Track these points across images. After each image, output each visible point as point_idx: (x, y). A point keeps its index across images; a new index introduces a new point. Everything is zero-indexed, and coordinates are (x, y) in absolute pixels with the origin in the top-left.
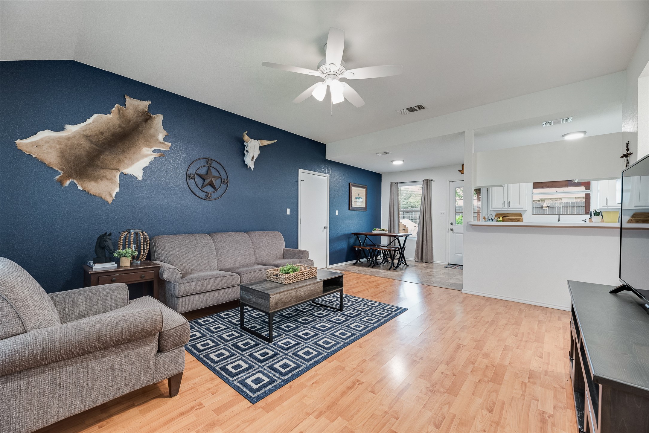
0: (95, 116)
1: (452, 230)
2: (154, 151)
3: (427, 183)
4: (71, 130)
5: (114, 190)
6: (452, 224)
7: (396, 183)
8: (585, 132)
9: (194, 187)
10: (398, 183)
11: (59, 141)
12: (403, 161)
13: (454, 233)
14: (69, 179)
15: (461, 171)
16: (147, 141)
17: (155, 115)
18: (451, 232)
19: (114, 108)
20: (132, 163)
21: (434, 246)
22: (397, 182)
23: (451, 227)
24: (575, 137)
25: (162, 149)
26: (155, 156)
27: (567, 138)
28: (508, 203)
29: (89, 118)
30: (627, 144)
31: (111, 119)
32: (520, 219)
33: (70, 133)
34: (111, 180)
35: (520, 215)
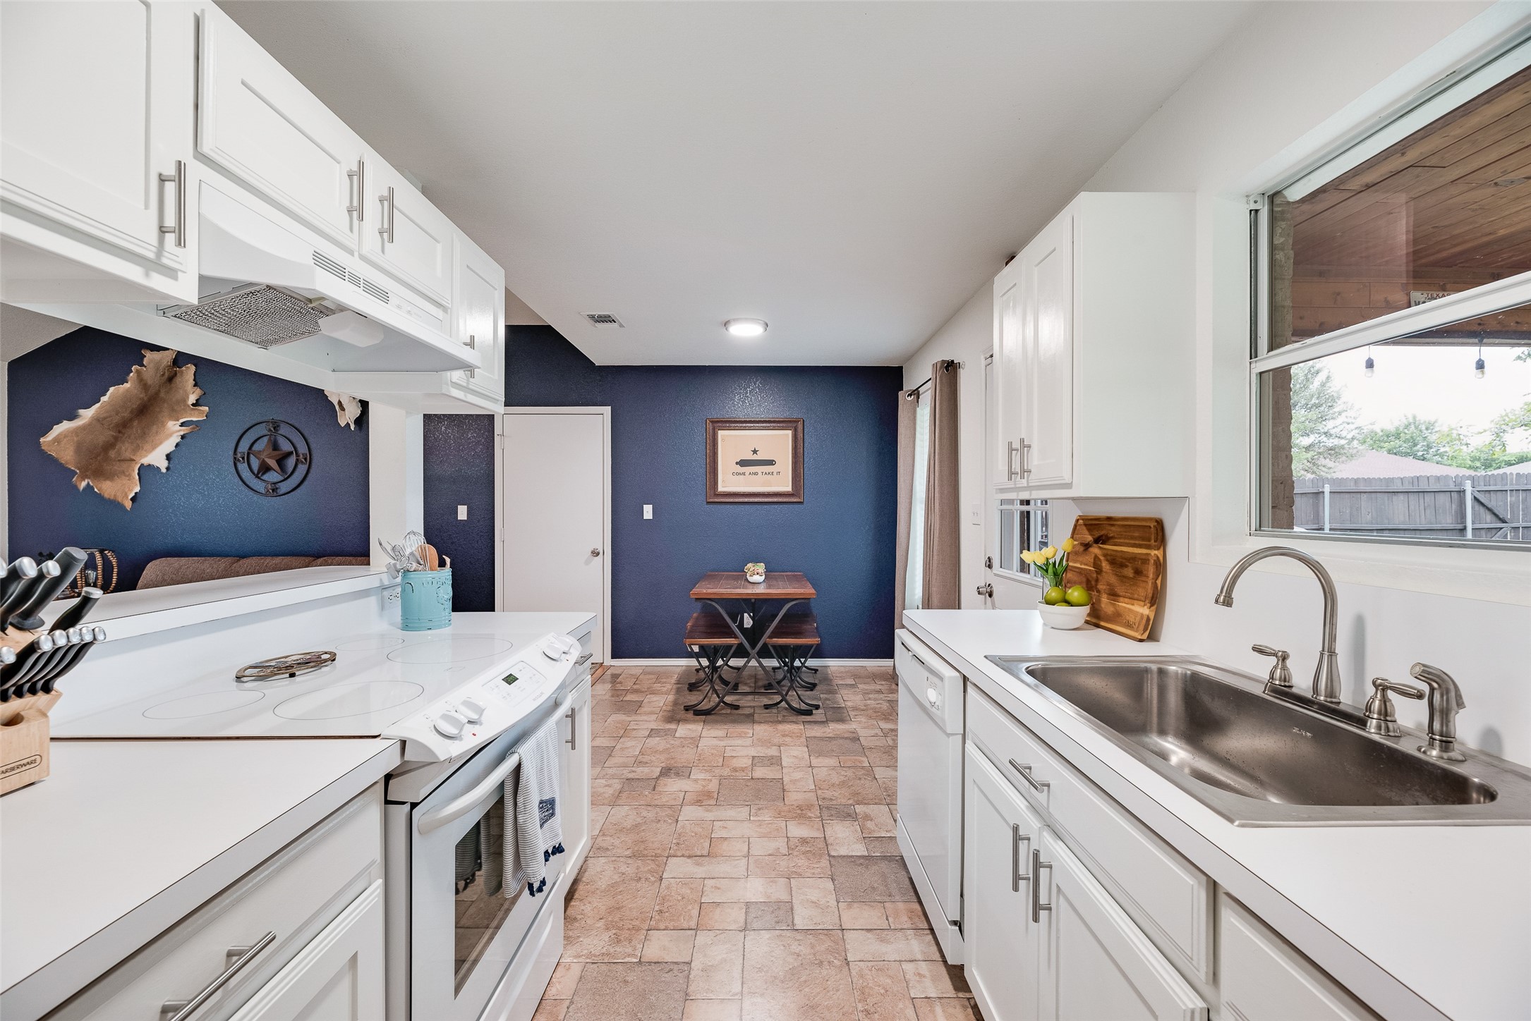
0: (112, 389)
2: (182, 425)
4: (87, 415)
5: (131, 490)
9: (246, 474)
11: (76, 431)
14: (84, 480)
16: (173, 410)
17: (184, 368)
19: (132, 372)
20: (154, 448)
25: (195, 419)
26: (182, 433)
29: (104, 395)
31: (128, 390)
33: (87, 420)
34: (129, 476)
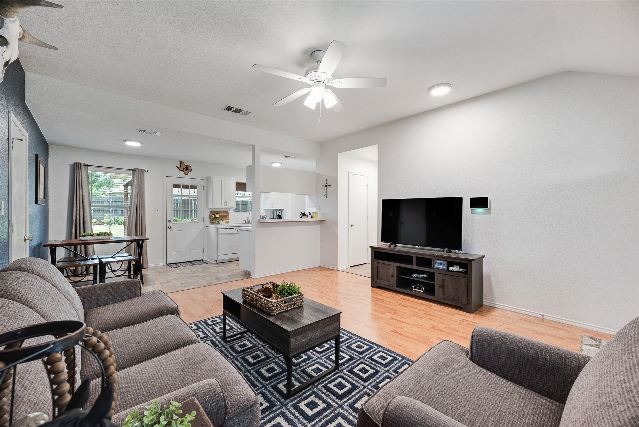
1: (170, 228)
3: (138, 173)
6: (169, 221)
7: (84, 165)
8: (281, 164)
10: (87, 165)
12: (142, 143)
13: (172, 230)
15: (179, 168)
18: (168, 230)
21: (147, 248)
22: (87, 163)
23: (169, 224)
24: (277, 165)
27: (274, 165)
28: (225, 203)
30: (326, 180)
32: (227, 215)
35: (227, 212)
